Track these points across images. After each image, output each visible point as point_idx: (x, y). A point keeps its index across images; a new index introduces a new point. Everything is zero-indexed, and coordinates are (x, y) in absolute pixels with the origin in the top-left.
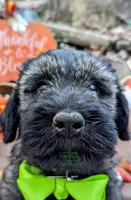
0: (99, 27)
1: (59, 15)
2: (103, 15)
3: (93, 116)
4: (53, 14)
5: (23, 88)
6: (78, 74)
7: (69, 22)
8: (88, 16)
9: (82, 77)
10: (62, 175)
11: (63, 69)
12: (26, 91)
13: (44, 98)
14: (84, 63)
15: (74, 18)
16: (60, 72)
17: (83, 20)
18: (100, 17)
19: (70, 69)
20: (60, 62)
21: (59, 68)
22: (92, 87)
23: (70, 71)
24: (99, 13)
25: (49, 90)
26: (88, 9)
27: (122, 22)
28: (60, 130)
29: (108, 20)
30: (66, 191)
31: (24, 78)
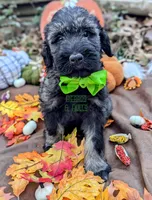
12: (52, 43)
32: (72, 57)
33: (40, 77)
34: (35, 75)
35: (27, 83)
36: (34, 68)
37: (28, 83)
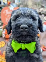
2: (37, 5)
4: (23, 6)
5: (12, 19)
6: (27, 15)
8: (33, 5)
9: (28, 15)
11: (23, 14)
12: (13, 20)
13: (18, 22)
14: (28, 11)
16: (22, 14)
17: (31, 7)
19: (25, 13)
20: (22, 11)
21: (22, 13)
22: (31, 18)
23: (25, 14)
24: (36, 5)
25: (19, 19)
26: (33, 3)
27: (43, 7)
28: (22, 30)
29: (39, 6)
30: (25, 47)
31: (12, 16)
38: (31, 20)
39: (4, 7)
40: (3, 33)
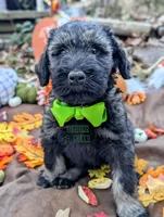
0: (148, 17)
1: (109, 11)
2: (152, 5)
3: (91, 72)
4: (104, 10)
7: (119, 16)
8: (137, 7)
10: (77, 105)
11: (74, 41)
12: (53, 55)
15: (123, 12)
16: (72, 43)
18: (149, 7)
20: (72, 36)
22: (95, 50)
24: (148, 3)
28: (72, 81)
32: (71, 74)
33: (37, 95)
34: (31, 94)
35: (23, 102)
36: (29, 86)
37: (25, 102)
38: (94, 56)
39: (42, 17)
40: (38, 93)
